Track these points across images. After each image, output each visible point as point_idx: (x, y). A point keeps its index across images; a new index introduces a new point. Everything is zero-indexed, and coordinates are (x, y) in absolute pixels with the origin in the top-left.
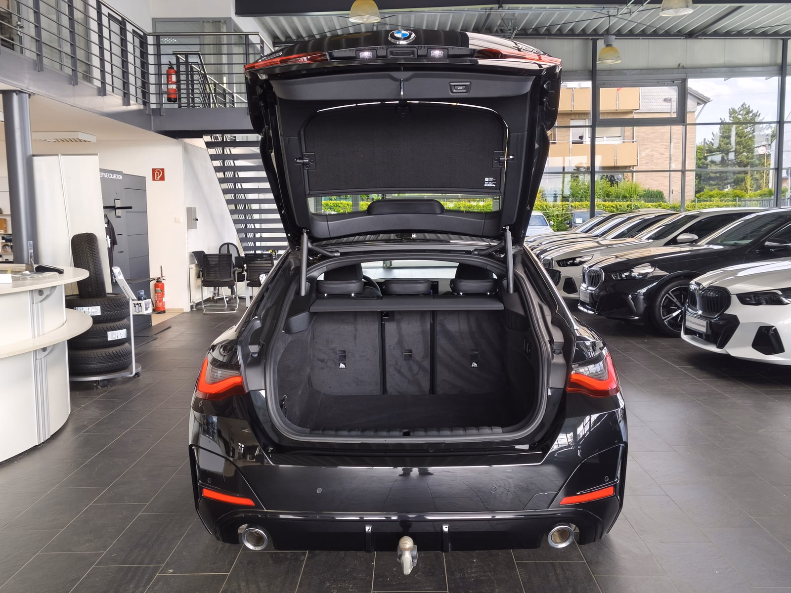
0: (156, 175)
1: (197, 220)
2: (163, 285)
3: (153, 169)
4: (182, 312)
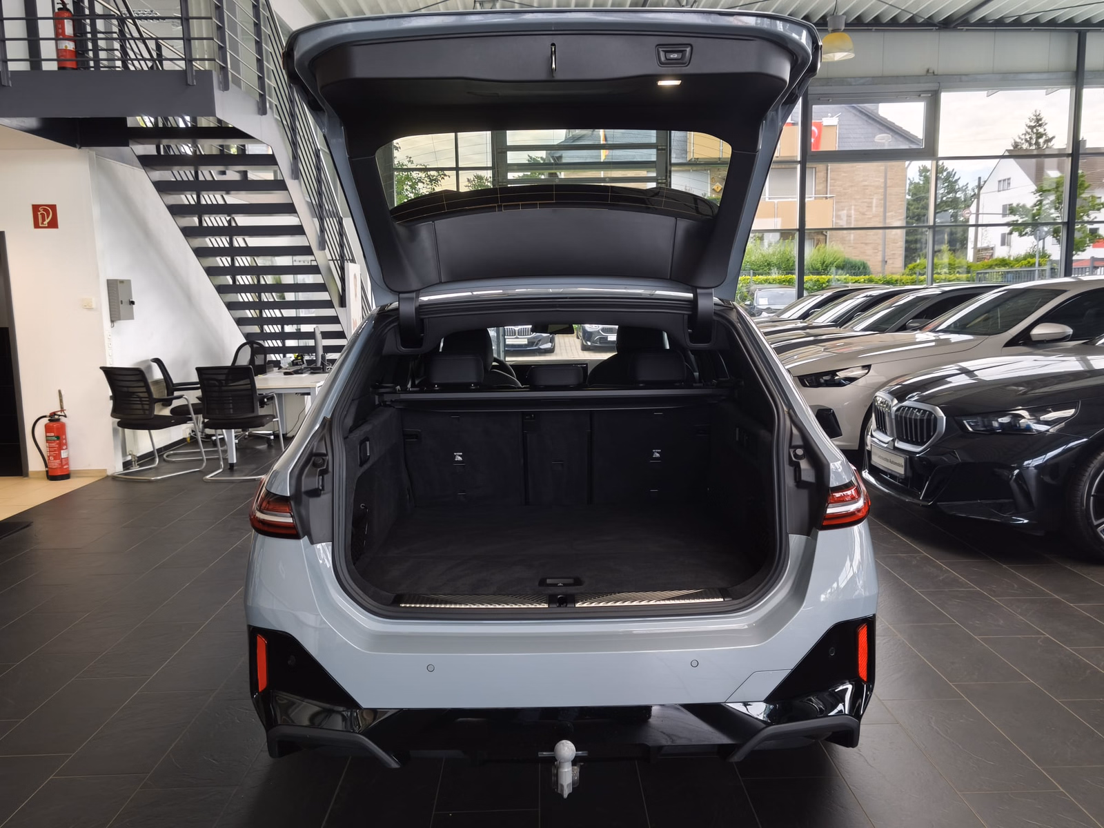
0: (40, 217)
1: (133, 303)
2: (63, 426)
3: (33, 205)
4: (104, 475)
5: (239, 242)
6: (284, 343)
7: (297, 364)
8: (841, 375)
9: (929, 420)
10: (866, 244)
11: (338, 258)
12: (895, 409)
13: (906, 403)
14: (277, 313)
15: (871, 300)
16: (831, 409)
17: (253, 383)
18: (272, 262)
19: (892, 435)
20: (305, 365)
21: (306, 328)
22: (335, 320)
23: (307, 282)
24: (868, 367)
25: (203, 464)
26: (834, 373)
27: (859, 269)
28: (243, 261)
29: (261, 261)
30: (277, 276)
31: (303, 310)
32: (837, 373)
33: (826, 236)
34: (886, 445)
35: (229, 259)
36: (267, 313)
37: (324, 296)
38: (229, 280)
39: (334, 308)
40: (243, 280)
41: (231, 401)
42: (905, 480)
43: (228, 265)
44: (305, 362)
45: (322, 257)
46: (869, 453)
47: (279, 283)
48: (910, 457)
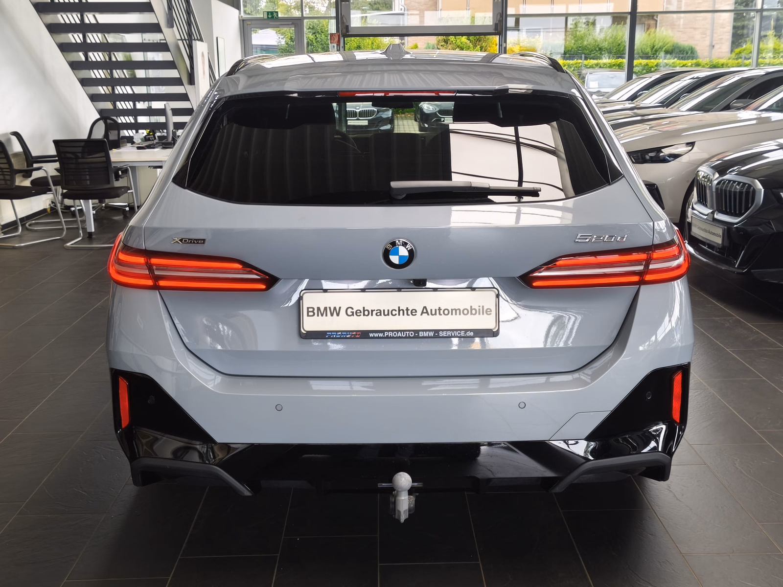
5: (90, 18)
6: (136, 119)
7: (149, 140)
8: (666, 151)
9: (747, 192)
10: (695, 29)
11: (187, 38)
12: (716, 182)
13: (727, 177)
14: (128, 90)
15: (697, 82)
16: (655, 184)
17: (108, 157)
18: (122, 39)
19: (712, 207)
20: (157, 141)
21: (157, 105)
22: (184, 97)
23: (156, 59)
24: (692, 144)
25: (63, 233)
26: (659, 150)
27: (687, 53)
28: (94, 38)
29: (112, 38)
30: (128, 54)
31: (154, 87)
32: (662, 150)
33: (657, 21)
34: (705, 217)
35: (81, 36)
36: (119, 90)
37: (173, 74)
38: (81, 56)
39: (183, 85)
40: (96, 56)
41: (87, 173)
42: (722, 249)
43: (80, 42)
44: (157, 138)
45: (171, 35)
46: (690, 224)
47: (129, 60)
48: (728, 228)
